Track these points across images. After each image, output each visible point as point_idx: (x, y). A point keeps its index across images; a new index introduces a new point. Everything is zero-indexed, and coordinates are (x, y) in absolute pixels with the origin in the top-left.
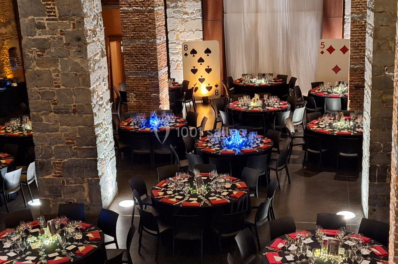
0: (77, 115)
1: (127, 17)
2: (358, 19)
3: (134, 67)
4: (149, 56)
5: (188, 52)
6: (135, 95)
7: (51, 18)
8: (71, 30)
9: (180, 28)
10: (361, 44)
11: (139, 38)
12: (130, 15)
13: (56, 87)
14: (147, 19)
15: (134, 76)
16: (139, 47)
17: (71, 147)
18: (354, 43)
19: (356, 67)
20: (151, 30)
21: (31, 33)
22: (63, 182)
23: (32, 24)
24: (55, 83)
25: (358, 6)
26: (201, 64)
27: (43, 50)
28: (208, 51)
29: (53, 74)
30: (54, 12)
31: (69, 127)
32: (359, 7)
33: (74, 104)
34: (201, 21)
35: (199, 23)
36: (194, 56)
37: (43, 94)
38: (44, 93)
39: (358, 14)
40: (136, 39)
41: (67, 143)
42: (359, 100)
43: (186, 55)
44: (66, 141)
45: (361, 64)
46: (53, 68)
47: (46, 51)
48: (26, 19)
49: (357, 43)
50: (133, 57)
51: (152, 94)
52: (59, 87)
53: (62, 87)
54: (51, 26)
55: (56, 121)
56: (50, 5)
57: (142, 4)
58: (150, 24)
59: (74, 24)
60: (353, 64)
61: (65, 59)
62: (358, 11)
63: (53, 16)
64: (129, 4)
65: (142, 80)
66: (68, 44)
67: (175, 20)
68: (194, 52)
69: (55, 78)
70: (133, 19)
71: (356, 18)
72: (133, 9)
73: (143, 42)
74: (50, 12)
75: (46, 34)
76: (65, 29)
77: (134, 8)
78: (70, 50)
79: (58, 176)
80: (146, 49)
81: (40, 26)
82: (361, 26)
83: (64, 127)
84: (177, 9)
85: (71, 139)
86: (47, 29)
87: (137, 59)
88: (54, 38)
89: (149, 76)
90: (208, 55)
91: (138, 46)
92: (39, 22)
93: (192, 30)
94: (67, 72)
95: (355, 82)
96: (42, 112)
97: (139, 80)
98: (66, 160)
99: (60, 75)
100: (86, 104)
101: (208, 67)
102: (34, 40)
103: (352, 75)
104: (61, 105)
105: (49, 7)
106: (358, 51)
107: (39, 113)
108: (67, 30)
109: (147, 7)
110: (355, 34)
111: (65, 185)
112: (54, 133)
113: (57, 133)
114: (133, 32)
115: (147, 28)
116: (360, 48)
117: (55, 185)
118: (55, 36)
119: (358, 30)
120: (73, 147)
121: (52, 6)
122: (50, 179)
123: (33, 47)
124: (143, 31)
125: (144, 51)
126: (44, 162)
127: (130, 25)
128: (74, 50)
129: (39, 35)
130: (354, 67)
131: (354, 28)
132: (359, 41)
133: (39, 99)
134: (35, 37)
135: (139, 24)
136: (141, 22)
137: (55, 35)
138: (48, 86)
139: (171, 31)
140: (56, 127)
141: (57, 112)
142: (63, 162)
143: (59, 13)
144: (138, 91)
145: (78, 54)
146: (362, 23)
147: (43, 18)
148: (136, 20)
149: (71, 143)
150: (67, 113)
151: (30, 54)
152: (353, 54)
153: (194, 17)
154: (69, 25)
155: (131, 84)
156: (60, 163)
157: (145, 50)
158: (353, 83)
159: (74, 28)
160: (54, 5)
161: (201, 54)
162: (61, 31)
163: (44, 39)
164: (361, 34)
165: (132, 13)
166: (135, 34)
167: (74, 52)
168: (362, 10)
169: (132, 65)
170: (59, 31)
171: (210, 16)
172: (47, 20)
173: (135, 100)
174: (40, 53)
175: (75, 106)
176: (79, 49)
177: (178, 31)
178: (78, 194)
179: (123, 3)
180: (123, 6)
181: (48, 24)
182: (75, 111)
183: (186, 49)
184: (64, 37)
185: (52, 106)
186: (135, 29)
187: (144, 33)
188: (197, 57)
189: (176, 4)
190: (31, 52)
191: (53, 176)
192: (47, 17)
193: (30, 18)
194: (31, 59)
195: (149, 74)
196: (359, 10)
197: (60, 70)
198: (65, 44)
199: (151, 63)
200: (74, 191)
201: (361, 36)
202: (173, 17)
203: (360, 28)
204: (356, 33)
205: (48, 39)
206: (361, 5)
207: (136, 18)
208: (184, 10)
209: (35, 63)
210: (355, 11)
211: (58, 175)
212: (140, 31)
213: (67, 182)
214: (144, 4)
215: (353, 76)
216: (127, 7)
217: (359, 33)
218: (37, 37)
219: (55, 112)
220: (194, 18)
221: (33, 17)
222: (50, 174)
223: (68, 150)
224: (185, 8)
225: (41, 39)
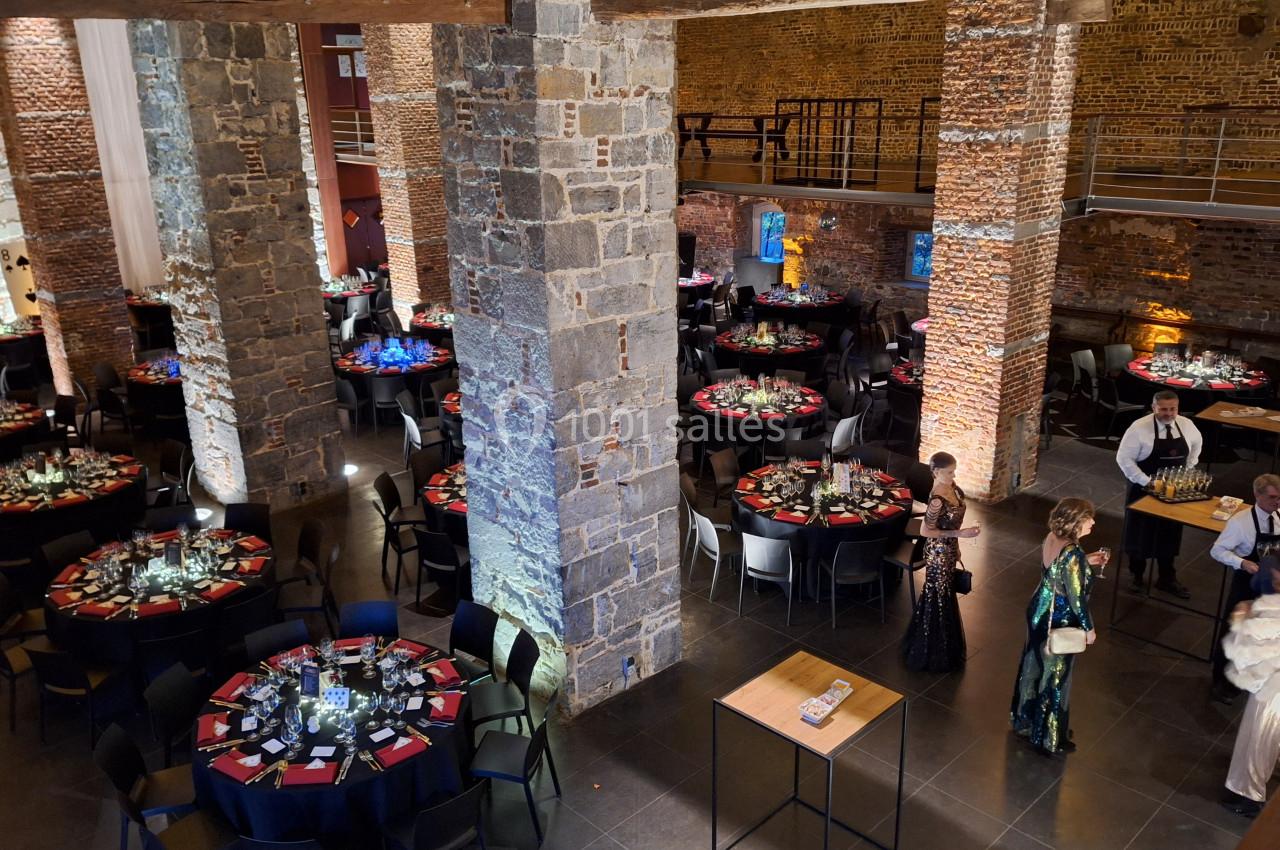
0: (301, 335)
1: (47, 192)
3: (73, 283)
4: (101, 259)
5: (13, 263)
6: (80, 336)
7: (256, 174)
8: (288, 193)
11: (77, 228)
12: (52, 187)
13: (268, 292)
14: (89, 191)
15: (75, 301)
16: (78, 246)
17: (296, 391)
20: (101, 212)
21: (223, 203)
22: (287, 452)
23: (225, 187)
24: (266, 286)
27: (243, 231)
29: (262, 272)
30: (260, 165)
31: (291, 358)
33: (297, 317)
37: (247, 309)
38: (248, 306)
40: (69, 230)
41: (291, 385)
44: (289, 382)
46: (261, 262)
47: (249, 233)
48: (213, 180)
50: (67, 264)
51: (114, 328)
52: (273, 291)
53: (277, 292)
54: (255, 190)
55: (270, 352)
56: (252, 153)
57: (77, 164)
58: (97, 200)
59: (291, 183)
61: (281, 243)
63: (258, 171)
64: (48, 166)
65: (92, 305)
66: (283, 217)
69: (265, 277)
70: (60, 193)
72: (59, 176)
73: (86, 234)
74: (255, 165)
75: (248, 204)
76: (278, 193)
77: (61, 172)
78: (285, 227)
79: (277, 446)
80: (94, 246)
81: (237, 191)
83: (284, 358)
85: (295, 378)
86: (249, 194)
87: (78, 268)
88: (261, 210)
89: (105, 295)
91: (76, 243)
92: (236, 184)
94: (282, 265)
96: (245, 341)
97: (86, 306)
98: (290, 414)
99: (273, 272)
100: (316, 314)
102: (229, 216)
104: (276, 323)
105: (250, 156)
107: (241, 344)
108: (282, 194)
109: (87, 169)
111: (290, 457)
112: (267, 373)
113: (271, 372)
114: (62, 217)
115: (90, 209)
117: (274, 461)
118: (264, 206)
120: (300, 390)
121: (256, 155)
122: (266, 453)
123: (228, 228)
124: (84, 215)
125: (90, 251)
126: (251, 428)
127: (54, 205)
128: (292, 227)
129: (237, 206)
133: (239, 319)
134: (229, 211)
135: (73, 203)
136: (77, 198)
137: (264, 203)
138: (254, 293)
140: (270, 361)
141: (271, 335)
142: (284, 419)
143: (266, 167)
144: (84, 328)
145: (299, 233)
147: (242, 175)
148: (67, 194)
149: (295, 384)
150: (287, 334)
151: (222, 242)
154: (285, 185)
155: (69, 317)
156: (280, 422)
157: (92, 249)
159: (292, 190)
160: (258, 153)
162: (273, 196)
163: (246, 212)
165: (56, 182)
166: (68, 221)
167: (293, 230)
169: (68, 280)
170: (269, 197)
172: (249, 179)
173: (81, 345)
174: (238, 237)
175: (298, 320)
176: (302, 225)
178: (310, 466)
179: (36, 164)
180: (36, 170)
181: (250, 186)
182: (298, 329)
184: (276, 206)
185: (262, 328)
186: (66, 212)
187: (86, 218)
190: (224, 238)
191: (271, 447)
192: (249, 175)
193: (219, 177)
194: (224, 249)
195: (106, 293)
197: (272, 263)
198: (280, 219)
199: (107, 271)
200: (303, 464)
205: (253, 211)
207: (67, 192)
209: (230, 256)
211: (278, 443)
212: (76, 215)
213: (293, 451)
214: (80, 165)
216: (44, 172)
218: (232, 209)
219: (267, 337)
221: (224, 175)
222: (262, 445)
223: (293, 396)
225: (240, 212)
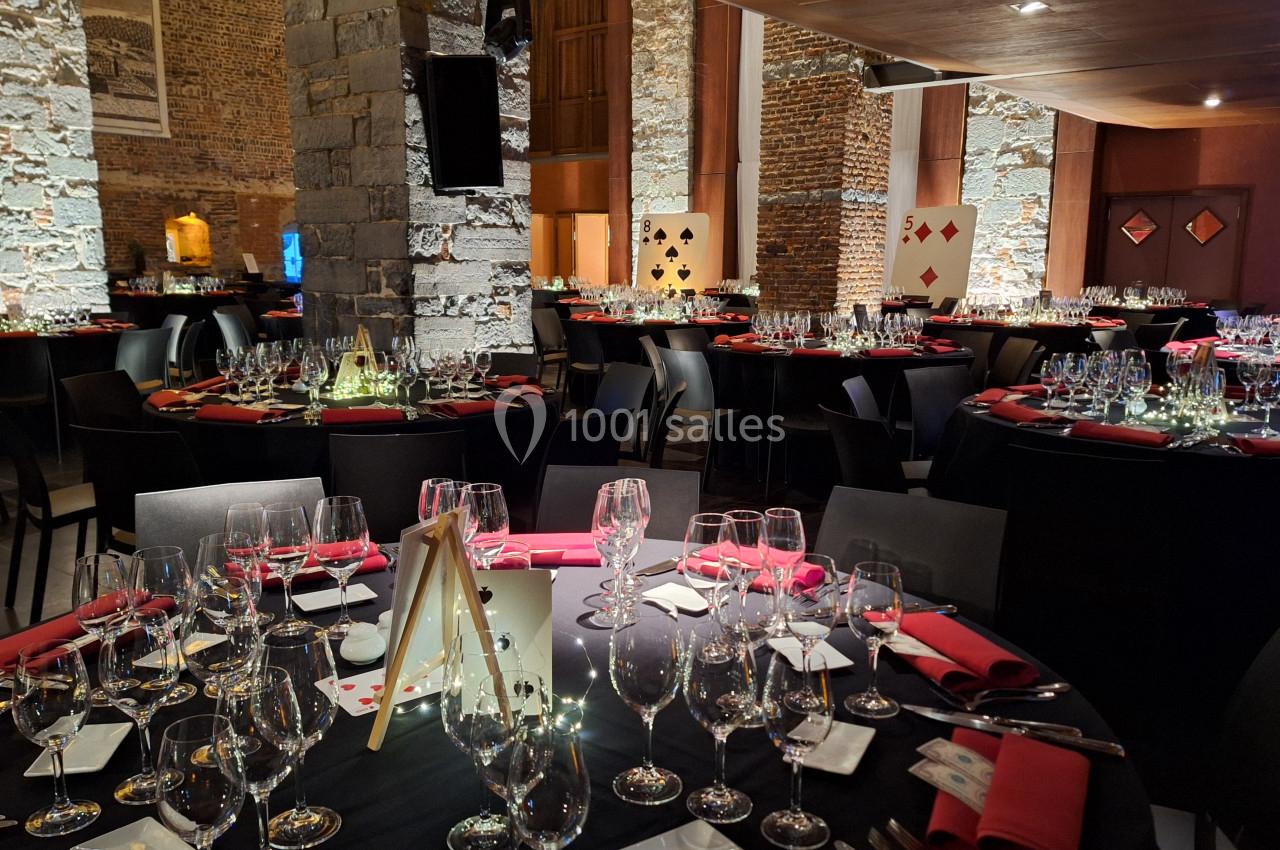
2: (778, 77)
5: (651, 235)
9: (652, 191)
10: (781, 140)
18: (767, 137)
19: (770, 199)
25: (779, 42)
26: (671, 261)
28: (687, 235)
32: (780, 46)
34: (686, 175)
35: (682, 181)
36: (660, 243)
39: (777, 63)
42: (776, 285)
43: (646, 240)
45: (782, 190)
49: (775, 138)
60: (766, 192)
62: (778, 57)
67: (645, 175)
68: (661, 235)
71: (772, 74)
82: (784, 92)
84: (650, 152)
90: (686, 243)
93: (670, 195)
95: (769, 237)
101: (684, 266)
103: (763, 219)
106: (776, 159)
110: (770, 116)
116: (780, 150)
119: (777, 105)
130: (766, 199)
131: (769, 99)
132: (777, 133)
139: (637, 196)
146: (785, 85)
152: (765, 167)
153: (676, 167)
158: (764, 240)
161: (673, 240)
164: (783, 114)
168: (785, 52)
171: (705, 168)
177: (649, 196)
183: (647, 229)
188: (666, 245)
189: (648, 143)
196: (779, 52)
201: (783, 118)
202: (641, 169)
203: (780, 99)
204: (773, 113)
206: (783, 39)
208: (660, 154)
210: (771, 55)
215: (765, 222)
217: (779, 112)
220: (675, 170)
224: (662, 149)
